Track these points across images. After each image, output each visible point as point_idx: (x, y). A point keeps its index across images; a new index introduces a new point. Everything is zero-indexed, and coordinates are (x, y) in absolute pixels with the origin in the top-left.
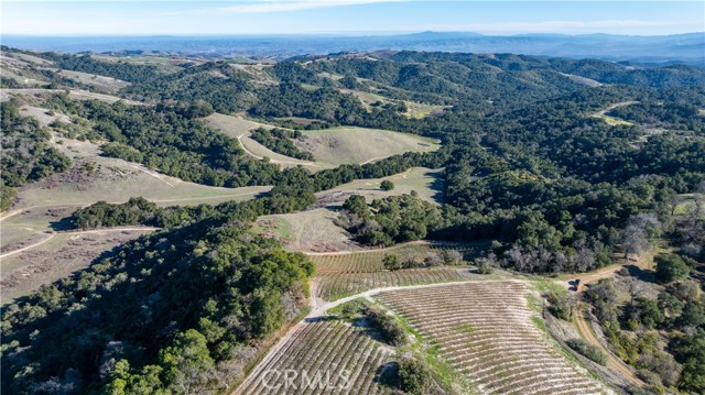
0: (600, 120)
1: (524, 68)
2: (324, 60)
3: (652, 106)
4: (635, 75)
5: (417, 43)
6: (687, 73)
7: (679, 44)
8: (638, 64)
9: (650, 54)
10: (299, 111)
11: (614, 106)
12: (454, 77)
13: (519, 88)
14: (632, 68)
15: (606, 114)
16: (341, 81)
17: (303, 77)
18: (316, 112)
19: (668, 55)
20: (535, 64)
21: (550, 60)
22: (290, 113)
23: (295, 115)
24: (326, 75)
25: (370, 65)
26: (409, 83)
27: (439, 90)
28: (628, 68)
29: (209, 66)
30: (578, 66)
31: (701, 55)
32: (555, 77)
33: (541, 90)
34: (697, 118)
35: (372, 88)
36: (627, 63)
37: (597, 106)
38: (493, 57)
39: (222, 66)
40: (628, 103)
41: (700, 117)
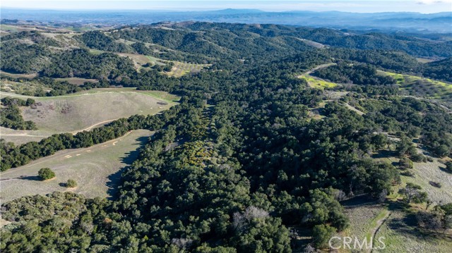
0: (302, 81)
1: (277, 34)
2: (128, 29)
3: (345, 67)
4: (347, 40)
5: (220, 16)
6: (378, 38)
7: (379, 18)
8: (353, 31)
9: (362, 25)
10: (79, 73)
11: (318, 67)
12: (222, 41)
13: (267, 50)
14: (348, 34)
15: (311, 74)
16: (132, 46)
17: (104, 43)
18: (93, 73)
19: (372, 26)
20: (285, 32)
21: (297, 29)
22: (71, 74)
23: (75, 76)
24: (122, 41)
25: (163, 33)
26: (188, 46)
27: (208, 52)
28: (345, 34)
29: (23, 34)
30: (312, 33)
31: (390, 26)
32: (294, 41)
33: (283, 51)
34: (375, 77)
35: (156, 51)
36: (345, 31)
37: (305, 68)
38: (259, 26)
39: (34, 35)
40: (329, 65)
41: (377, 77)
